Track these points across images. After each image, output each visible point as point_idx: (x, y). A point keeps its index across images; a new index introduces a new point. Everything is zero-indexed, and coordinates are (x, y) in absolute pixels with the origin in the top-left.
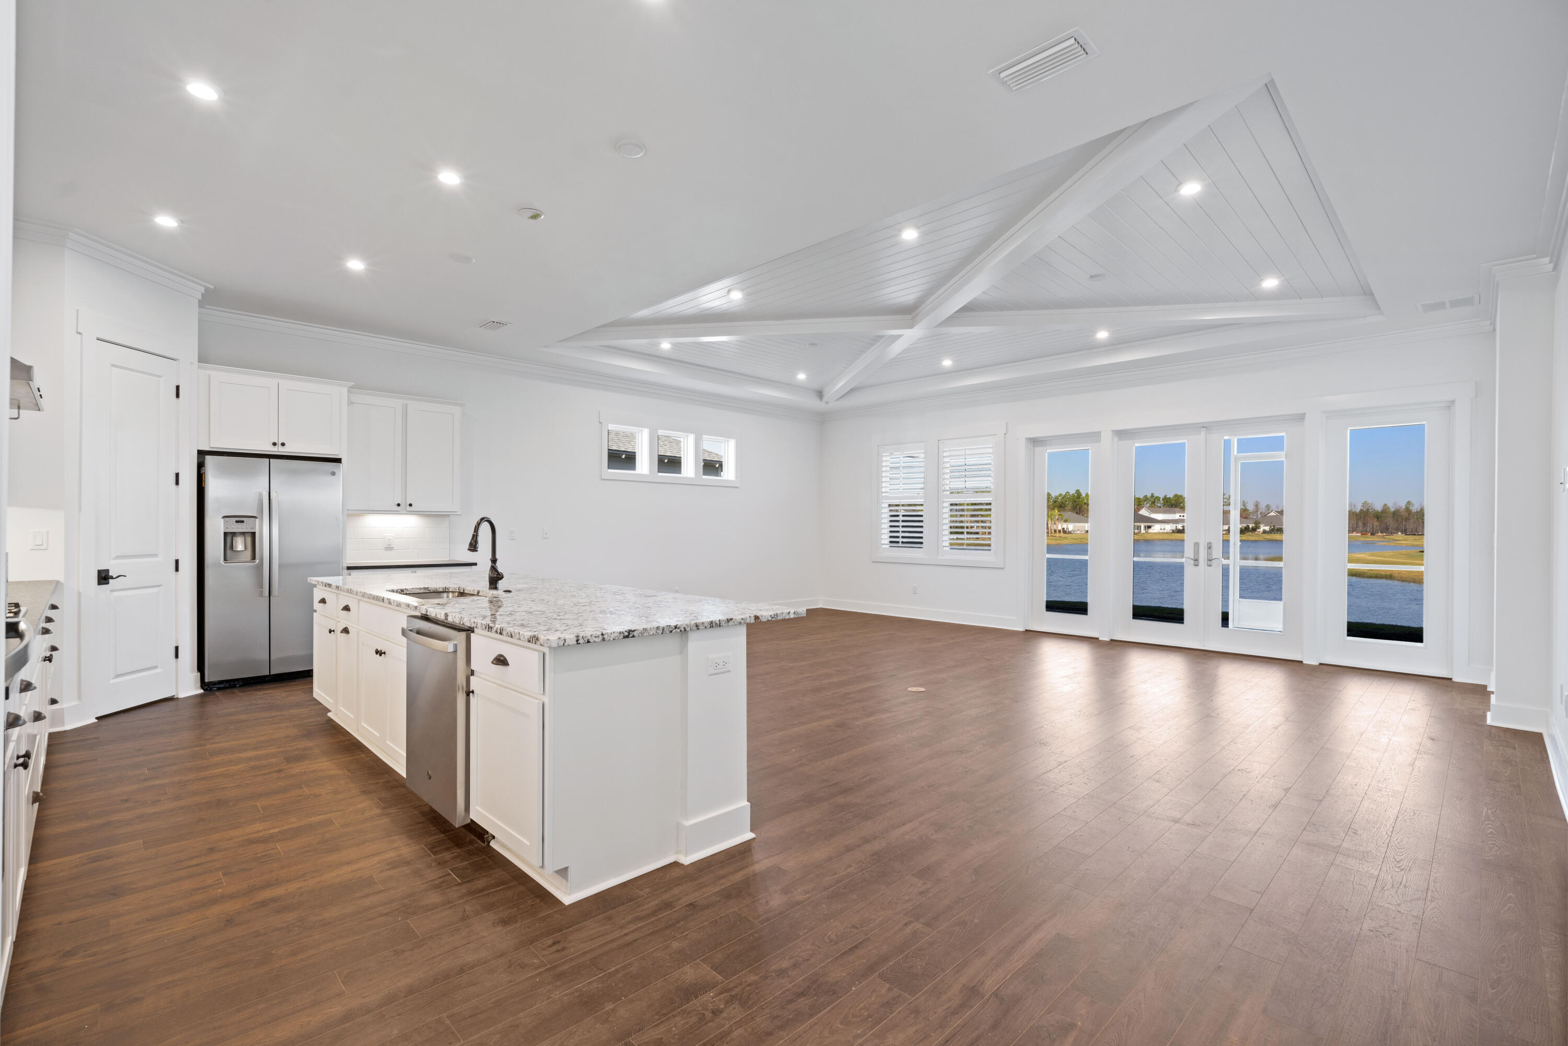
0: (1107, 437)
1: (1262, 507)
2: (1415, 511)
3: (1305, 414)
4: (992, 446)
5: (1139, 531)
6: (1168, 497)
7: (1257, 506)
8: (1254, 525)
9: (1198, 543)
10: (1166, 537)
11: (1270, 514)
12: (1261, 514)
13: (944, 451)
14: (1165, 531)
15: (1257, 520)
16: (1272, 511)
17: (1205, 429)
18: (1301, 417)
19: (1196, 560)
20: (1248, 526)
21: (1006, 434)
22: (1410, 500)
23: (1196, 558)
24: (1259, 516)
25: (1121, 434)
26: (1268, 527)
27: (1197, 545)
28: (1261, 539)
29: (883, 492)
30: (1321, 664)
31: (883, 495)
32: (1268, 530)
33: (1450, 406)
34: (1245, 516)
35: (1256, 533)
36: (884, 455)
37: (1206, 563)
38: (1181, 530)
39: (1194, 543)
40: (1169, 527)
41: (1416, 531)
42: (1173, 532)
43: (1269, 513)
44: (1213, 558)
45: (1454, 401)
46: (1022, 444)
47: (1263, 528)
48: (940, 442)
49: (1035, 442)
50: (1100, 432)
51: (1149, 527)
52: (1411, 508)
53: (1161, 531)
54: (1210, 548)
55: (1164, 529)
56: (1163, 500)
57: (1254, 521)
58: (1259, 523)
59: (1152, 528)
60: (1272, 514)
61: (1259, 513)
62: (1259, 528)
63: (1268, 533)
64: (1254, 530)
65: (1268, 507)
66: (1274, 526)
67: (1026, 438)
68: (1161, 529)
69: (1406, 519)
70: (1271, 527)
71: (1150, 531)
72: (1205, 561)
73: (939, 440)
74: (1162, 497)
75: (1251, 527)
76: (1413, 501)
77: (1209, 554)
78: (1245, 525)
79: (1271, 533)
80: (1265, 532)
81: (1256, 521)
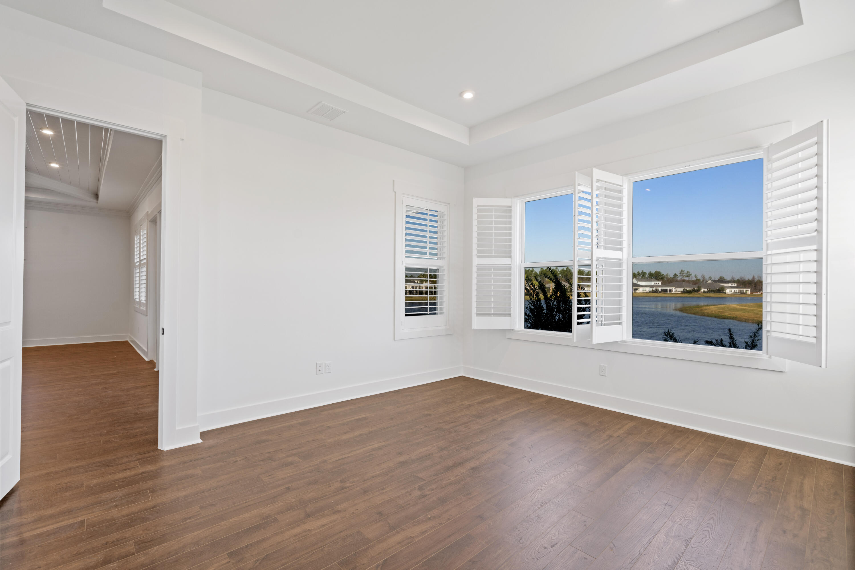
1: (706, 278)
6: (651, 272)
7: (703, 277)
8: (697, 288)
10: (646, 295)
11: (708, 282)
14: (646, 292)
15: (699, 285)
16: (711, 280)
20: (694, 289)
26: (706, 289)
28: (701, 296)
34: (694, 283)
35: (699, 292)
38: (655, 291)
40: (648, 290)
42: (650, 292)
51: (637, 289)
53: (643, 292)
55: (645, 291)
56: (648, 274)
57: (697, 286)
58: (701, 287)
59: (638, 290)
61: (703, 282)
62: (701, 290)
63: (706, 293)
65: (709, 278)
66: (710, 289)
68: (643, 291)
70: (708, 289)
71: (637, 291)
74: (648, 272)
78: (692, 288)
79: (707, 293)
80: (704, 292)
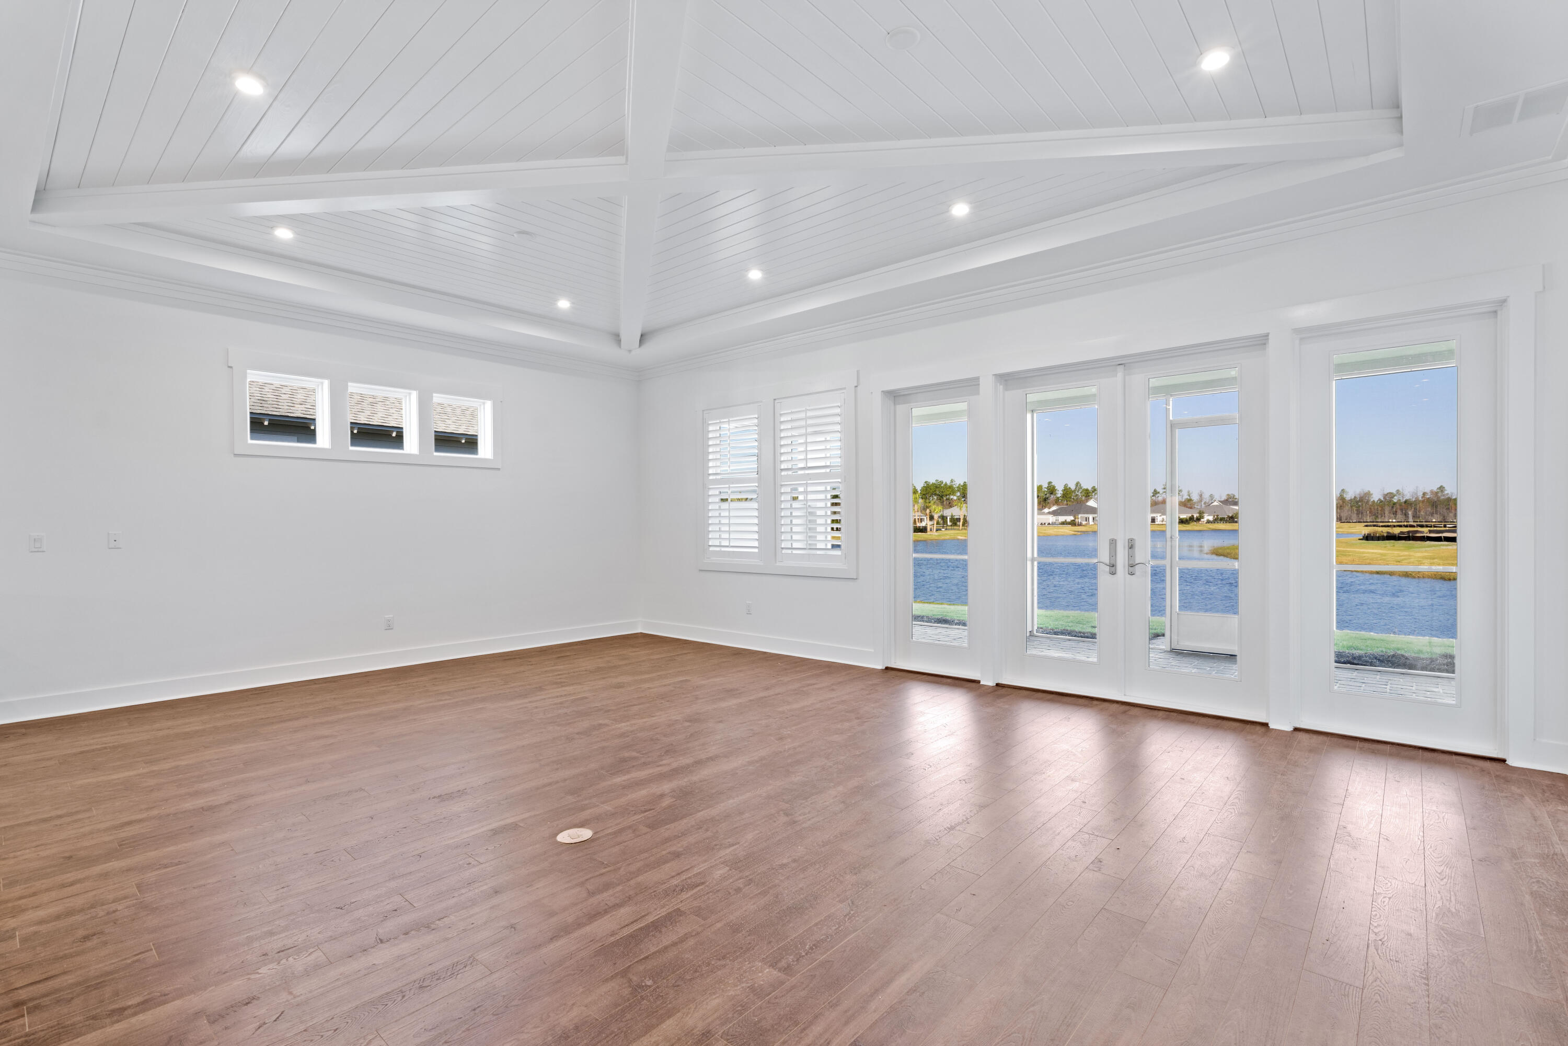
0: (987, 385)
1: (1206, 497)
2: (1350, 499)
3: (1267, 335)
4: (839, 404)
5: (1087, 522)
7: (1201, 496)
8: (1198, 515)
9: (1116, 540)
12: (1205, 503)
13: (781, 415)
15: (1201, 509)
16: (1215, 501)
17: (1121, 368)
18: (1262, 341)
19: (1113, 566)
20: (1193, 516)
21: (856, 386)
22: (1344, 488)
23: (1113, 562)
24: (1203, 506)
25: (1007, 380)
26: (1212, 517)
27: (1113, 543)
28: (1205, 529)
29: (709, 475)
30: (1296, 729)
31: (711, 477)
32: (1212, 520)
33: (1496, 312)
34: (1189, 506)
35: (1200, 523)
36: (710, 422)
37: (1127, 569)
39: (1110, 540)
41: (1350, 518)
43: (1212, 503)
44: (1137, 562)
45: (1504, 301)
46: (878, 399)
47: (1208, 517)
48: (776, 401)
49: (895, 396)
50: (977, 379)
52: (1345, 496)
54: (1131, 547)
57: (1198, 511)
58: (1203, 513)
60: (1215, 503)
61: (1202, 503)
62: (1203, 518)
63: (1212, 523)
64: (1198, 519)
65: (1211, 496)
66: (1217, 516)
67: (883, 391)
69: (1341, 507)
70: (1214, 517)
72: (1124, 567)
73: (775, 399)
75: (1195, 517)
76: (1347, 489)
77: (1131, 556)
78: (1190, 515)
79: (1214, 523)
80: (1208, 522)
81: (1200, 511)
